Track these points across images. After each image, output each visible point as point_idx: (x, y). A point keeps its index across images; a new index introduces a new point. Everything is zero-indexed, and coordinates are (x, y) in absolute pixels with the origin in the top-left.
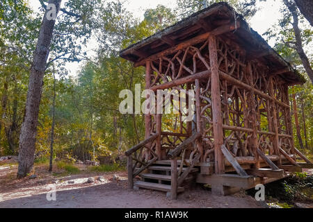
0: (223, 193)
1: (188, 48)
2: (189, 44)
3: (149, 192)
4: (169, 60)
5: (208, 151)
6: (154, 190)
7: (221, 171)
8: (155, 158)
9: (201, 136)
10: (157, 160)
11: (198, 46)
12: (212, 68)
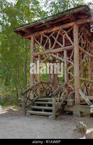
0: (80, 115)
1: (60, 31)
2: (61, 28)
3: (37, 116)
4: (47, 37)
5: (71, 93)
6: (40, 115)
7: (79, 103)
8: (37, 97)
9: (67, 84)
10: (38, 98)
11: (66, 29)
12: (75, 44)
